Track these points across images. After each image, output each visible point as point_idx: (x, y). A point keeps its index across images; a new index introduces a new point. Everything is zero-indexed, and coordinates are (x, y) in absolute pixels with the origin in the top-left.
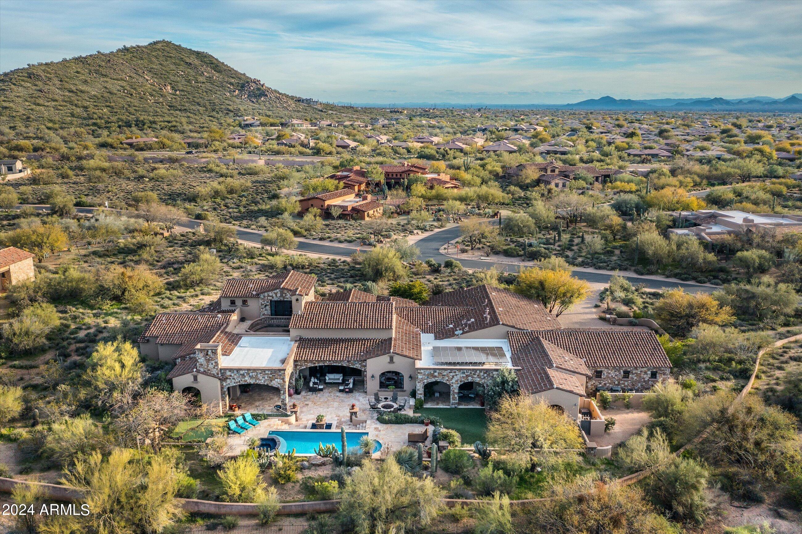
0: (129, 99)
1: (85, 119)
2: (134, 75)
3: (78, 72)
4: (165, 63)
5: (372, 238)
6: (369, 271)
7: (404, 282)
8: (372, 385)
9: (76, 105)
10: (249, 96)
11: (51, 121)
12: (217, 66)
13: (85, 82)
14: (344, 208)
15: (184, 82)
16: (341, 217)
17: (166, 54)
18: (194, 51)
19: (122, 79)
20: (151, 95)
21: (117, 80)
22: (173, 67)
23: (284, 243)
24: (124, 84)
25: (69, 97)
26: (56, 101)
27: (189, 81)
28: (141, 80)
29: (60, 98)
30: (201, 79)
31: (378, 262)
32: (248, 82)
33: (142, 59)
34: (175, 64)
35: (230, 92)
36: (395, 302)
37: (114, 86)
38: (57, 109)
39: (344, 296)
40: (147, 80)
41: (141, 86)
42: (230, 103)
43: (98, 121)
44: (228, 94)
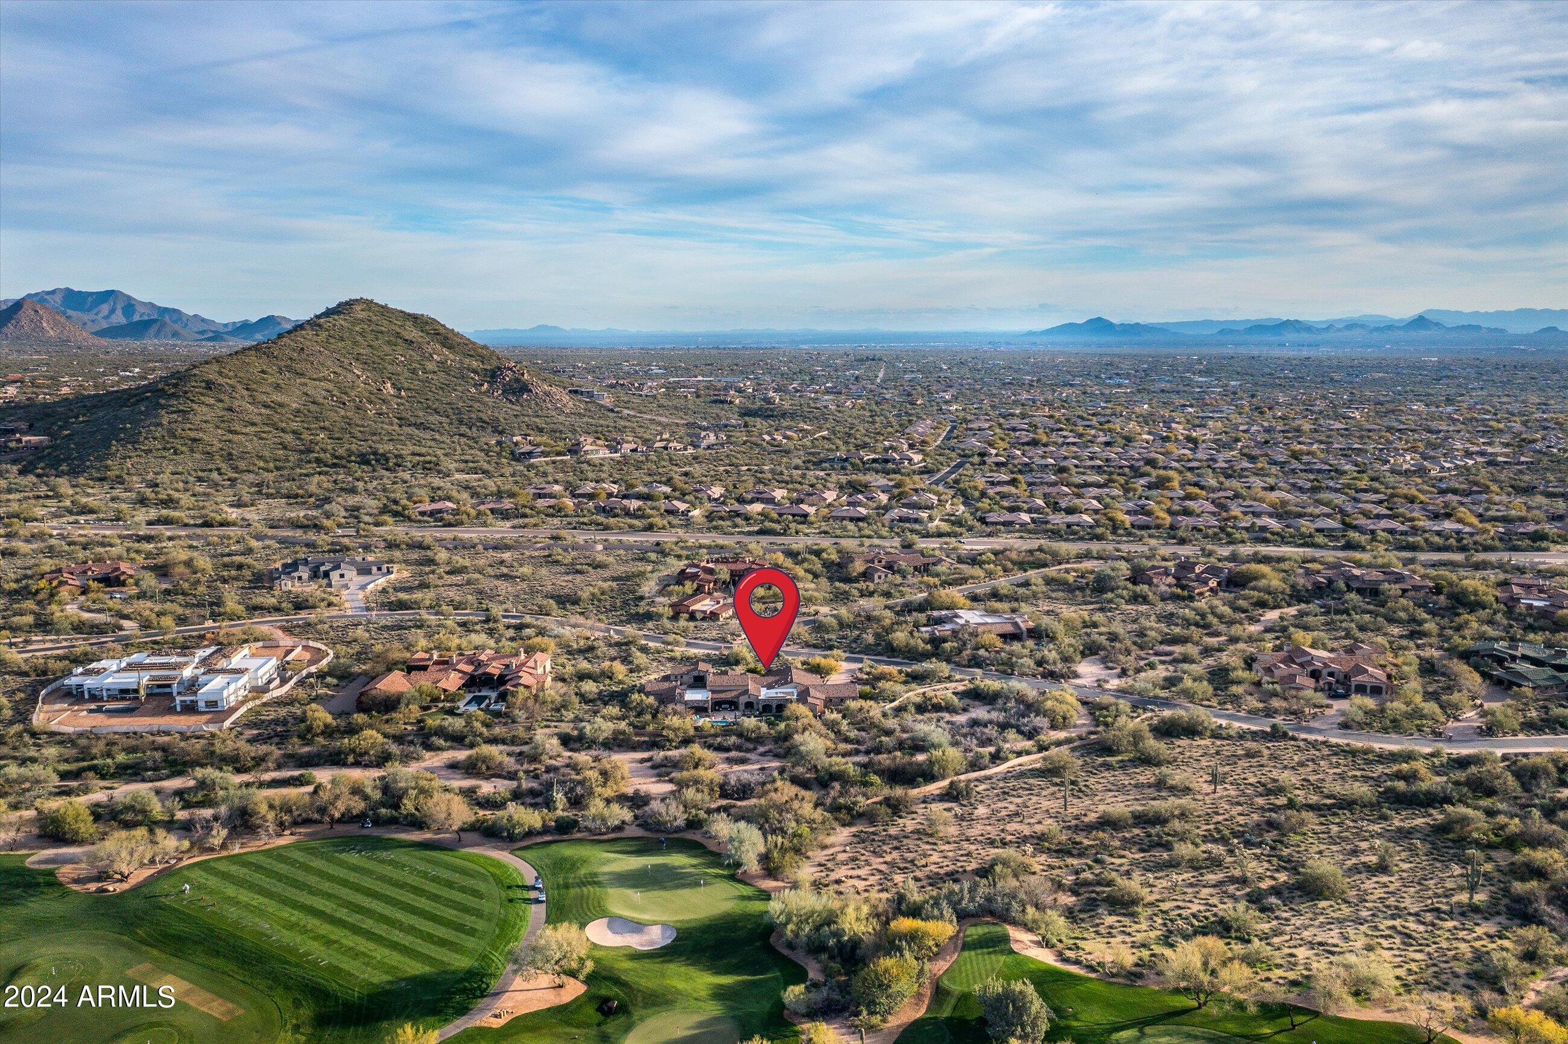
0: (343, 413)
1: (302, 452)
2: (339, 370)
3: (263, 372)
4: (375, 343)
5: (729, 637)
6: (732, 660)
7: (752, 666)
8: (742, 707)
9: (283, 431)
10: (504, 392)
11: (260, 458)
12: (446, 338)
13: (277, 387)
14: (704, 612)
15: (407, 374)
16: (703, 619)
17: (373, 327)
18: (409, 315)
19: (325, 379)
20: (371, 402)
21: (319, 380)
22: (387, 349)
23: (677, 643)
24: (330, 386)
25: (268, 416)
26: (254, 424)
27: (414, 371)
28: (350, 376)
29: (257, 419)
30: (430, 366)
31: (737, 655)
32: (499, 368)
33: (342, 339)
34: (389, 343)
35: (475, 385)
36: (750, 675)
37: (318, 390)
38: (262, 439)
39: (725, 673)
40: (358, 377)
41: (353, 388)
42: (482, 408)
43: (322, 455)
44: (473, 390)
